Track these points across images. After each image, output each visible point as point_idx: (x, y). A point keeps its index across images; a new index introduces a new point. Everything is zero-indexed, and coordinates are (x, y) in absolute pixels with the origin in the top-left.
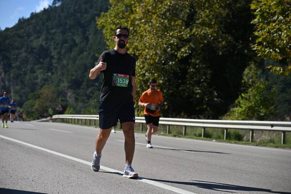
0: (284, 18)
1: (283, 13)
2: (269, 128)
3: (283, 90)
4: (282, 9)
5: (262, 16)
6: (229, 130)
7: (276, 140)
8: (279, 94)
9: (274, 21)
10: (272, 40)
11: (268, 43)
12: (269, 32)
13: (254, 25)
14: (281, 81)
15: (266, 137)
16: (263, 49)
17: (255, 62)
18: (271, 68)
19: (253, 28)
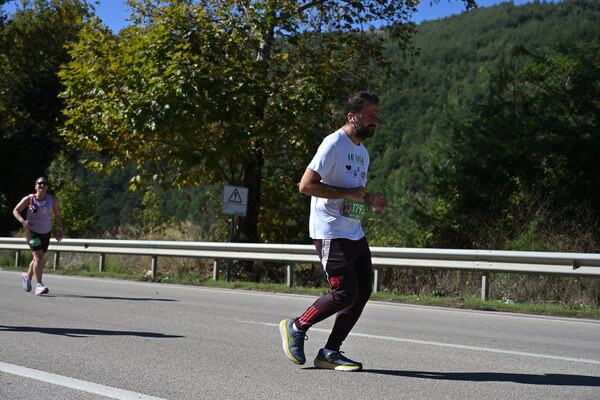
0: (106, 93)
1: (104, 85)
2: (82, 249)
3: (108, 195)
4: (103, 81)
5: (74, 87)
6: (22, 252)
7: (92, 265)
8: (101, 200)
9: (92, 97)
10: (88, 123)
11: (83, 127)
12: (84, 111)
13: (63, 99)
14: (106, 182)
15: (78, 262)
16: (75, 136)
17: (66, 153)
18: (87, 163)
19: (61, 104)
